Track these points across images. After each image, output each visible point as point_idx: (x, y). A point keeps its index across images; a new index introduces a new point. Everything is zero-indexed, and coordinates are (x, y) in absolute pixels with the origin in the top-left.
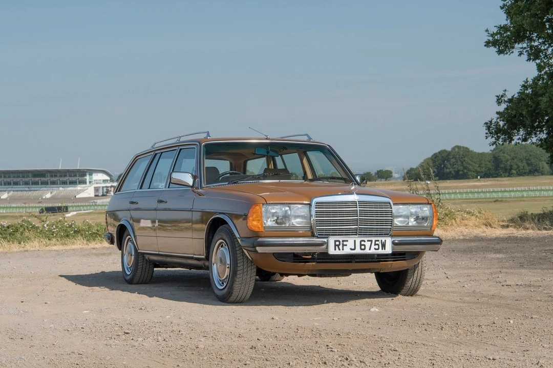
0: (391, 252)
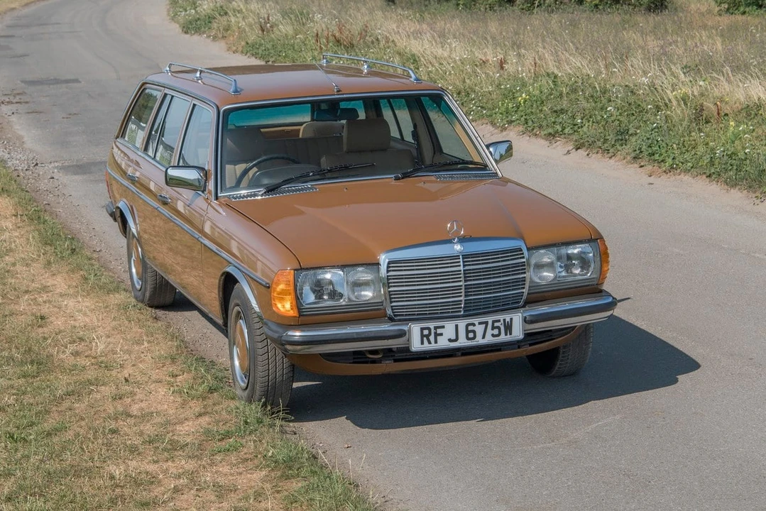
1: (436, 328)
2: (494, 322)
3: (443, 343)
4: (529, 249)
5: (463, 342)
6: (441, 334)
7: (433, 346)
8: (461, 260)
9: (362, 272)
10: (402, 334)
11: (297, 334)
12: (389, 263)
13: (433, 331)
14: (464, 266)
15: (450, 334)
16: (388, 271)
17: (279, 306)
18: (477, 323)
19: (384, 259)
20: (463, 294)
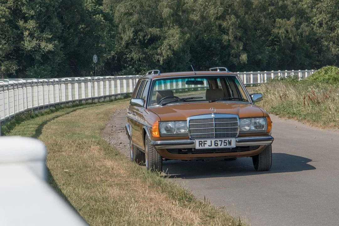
0: (235, 146)
1: (204, 141)
2: (224, 141)
3: (207, 147)
4: (240, 118)
5: (213, 147)
6: (206, 144)
7: (203, 148)
8: (214, 120)
9: (181, 123)
10: (192, 143)
11: (159, 142)
12: (190, 120)
13: (203, 142)
14: (215, 122)
15: (209, 144)
16: (189, 123)
17: (154, 133)
18: (218, 141)
19: (188, 119)
20: (214, 131)
